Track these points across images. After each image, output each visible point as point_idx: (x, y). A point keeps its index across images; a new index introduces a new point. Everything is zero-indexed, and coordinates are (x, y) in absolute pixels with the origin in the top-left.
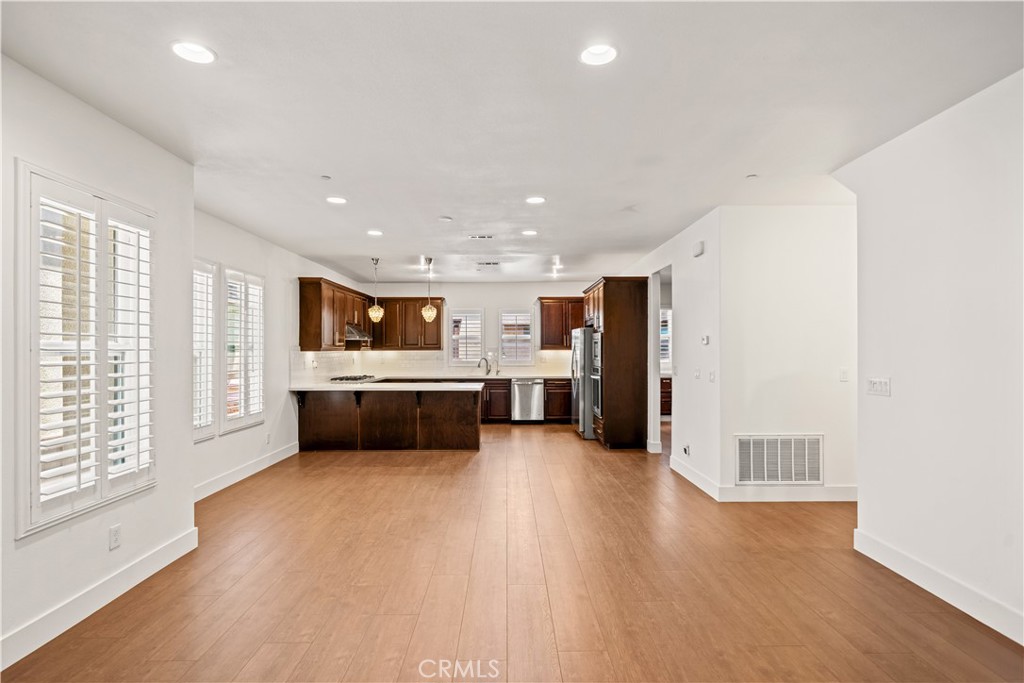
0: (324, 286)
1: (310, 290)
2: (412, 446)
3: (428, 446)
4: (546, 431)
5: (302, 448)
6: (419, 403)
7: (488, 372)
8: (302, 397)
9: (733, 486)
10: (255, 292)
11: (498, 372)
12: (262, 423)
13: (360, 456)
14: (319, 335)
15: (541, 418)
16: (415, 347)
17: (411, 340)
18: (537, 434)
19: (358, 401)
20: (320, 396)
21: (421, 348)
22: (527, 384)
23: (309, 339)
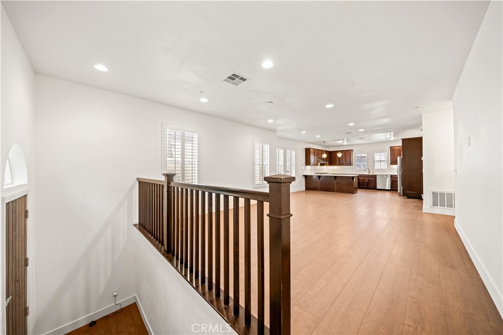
0: (311, 149)
1: (308, 151)
2: (333, 191)
3: (338, 191)
4: (392, 193)
5: (306, 189)
6: (335, 179)
7: (369, 172)
8: (306, 177)
9: (430, 207)
10: (293, 153)
11: (373, 173)
13: (319, 192)
14: (310, 162)
15: (389, 188)
16: (342, 165)
17: (341, 163)
18: (388, 194)
19: (319, 178)
20: (311, 176)
21: (345, 165)
22: (384, 177)
23: (308, 163)
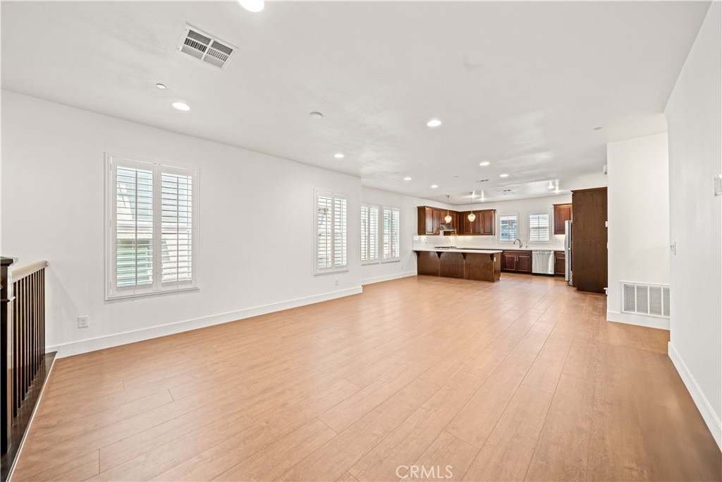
0: (427, 209)
1: (421, 211)
2: (461, 277)
3: (469, 278)
5: (419, 274)
6: (465, 258)
7: (521, 246)
8: (418, 253)
9: (619, 313)
10: (396, 214)
11: (527, 247)
12: (399, 261)
13: (439, 278)
14: (424, 229)
15: (552, 273)
16: (479, 234)
17: (477, 231)
18: (551, 282)
19: (439, 256)
20: (427, 253)
21: (482, 235)
22: (544, 254)
23: (422, 230)
